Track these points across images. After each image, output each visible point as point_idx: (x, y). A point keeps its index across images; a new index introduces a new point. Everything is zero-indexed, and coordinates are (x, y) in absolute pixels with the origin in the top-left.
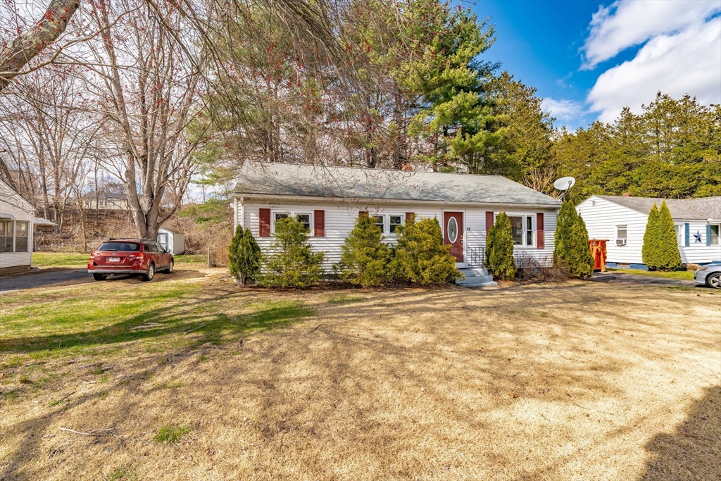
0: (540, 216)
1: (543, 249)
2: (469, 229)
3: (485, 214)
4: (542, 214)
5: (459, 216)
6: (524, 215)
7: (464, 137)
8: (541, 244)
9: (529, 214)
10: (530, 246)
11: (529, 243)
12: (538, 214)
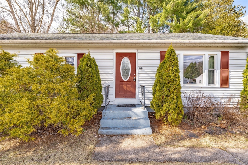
0: (225, 55)
1: (228, 88)
2: (141, 68)
3: (159, 54)
4: (228, 52)
5: (132, 56)
6: (206, 54)
7: (178, 20)
8: (225, 83)
9: (212, 53)
10: (212, 85)
11: (211, 80)
12: (222, 52)
